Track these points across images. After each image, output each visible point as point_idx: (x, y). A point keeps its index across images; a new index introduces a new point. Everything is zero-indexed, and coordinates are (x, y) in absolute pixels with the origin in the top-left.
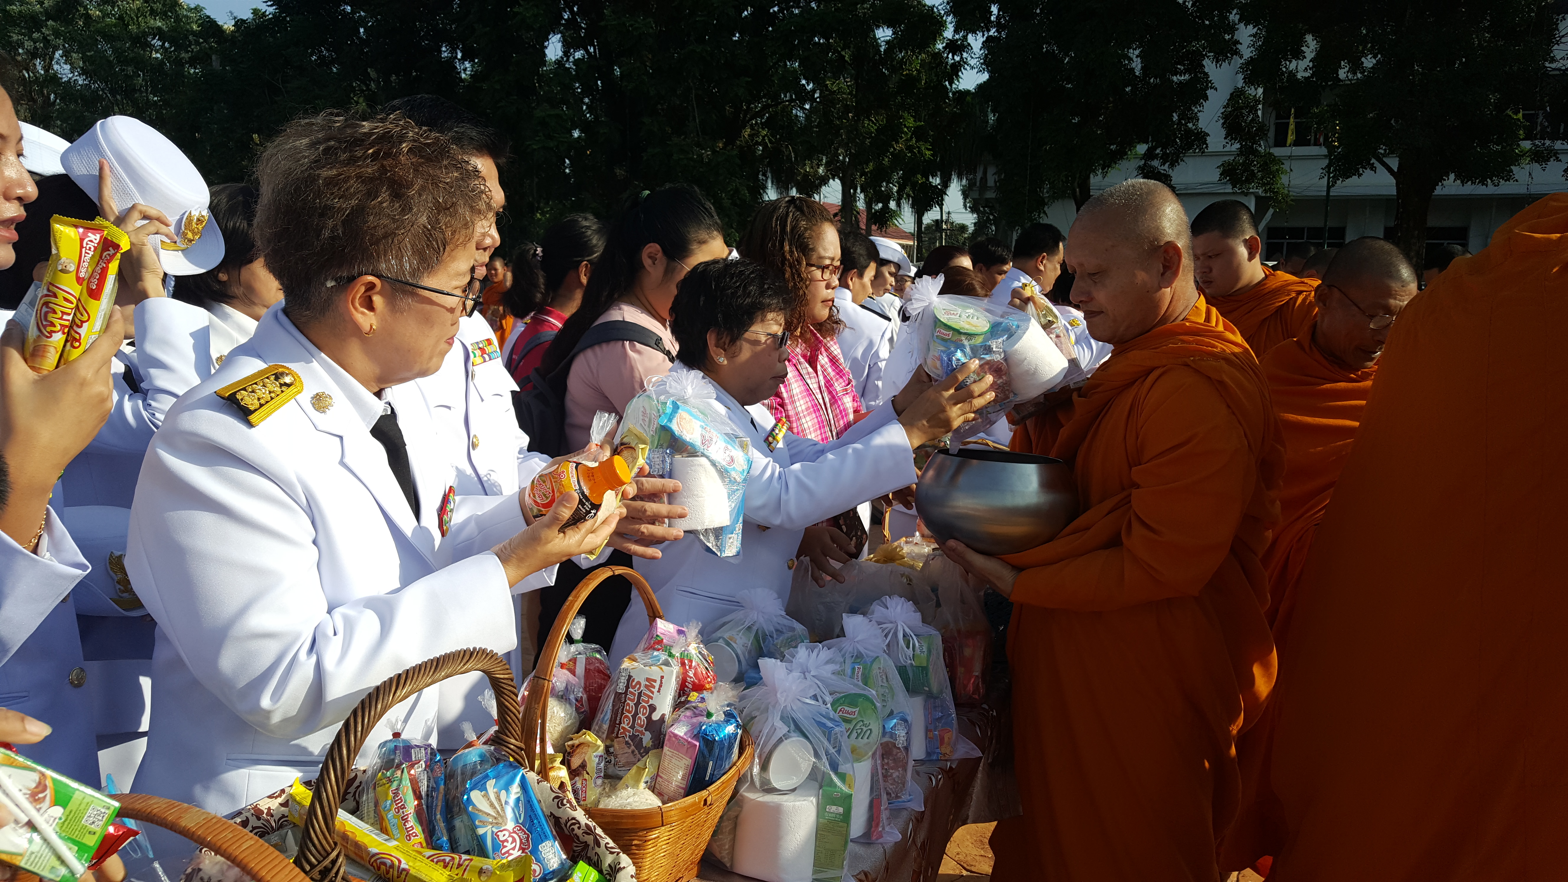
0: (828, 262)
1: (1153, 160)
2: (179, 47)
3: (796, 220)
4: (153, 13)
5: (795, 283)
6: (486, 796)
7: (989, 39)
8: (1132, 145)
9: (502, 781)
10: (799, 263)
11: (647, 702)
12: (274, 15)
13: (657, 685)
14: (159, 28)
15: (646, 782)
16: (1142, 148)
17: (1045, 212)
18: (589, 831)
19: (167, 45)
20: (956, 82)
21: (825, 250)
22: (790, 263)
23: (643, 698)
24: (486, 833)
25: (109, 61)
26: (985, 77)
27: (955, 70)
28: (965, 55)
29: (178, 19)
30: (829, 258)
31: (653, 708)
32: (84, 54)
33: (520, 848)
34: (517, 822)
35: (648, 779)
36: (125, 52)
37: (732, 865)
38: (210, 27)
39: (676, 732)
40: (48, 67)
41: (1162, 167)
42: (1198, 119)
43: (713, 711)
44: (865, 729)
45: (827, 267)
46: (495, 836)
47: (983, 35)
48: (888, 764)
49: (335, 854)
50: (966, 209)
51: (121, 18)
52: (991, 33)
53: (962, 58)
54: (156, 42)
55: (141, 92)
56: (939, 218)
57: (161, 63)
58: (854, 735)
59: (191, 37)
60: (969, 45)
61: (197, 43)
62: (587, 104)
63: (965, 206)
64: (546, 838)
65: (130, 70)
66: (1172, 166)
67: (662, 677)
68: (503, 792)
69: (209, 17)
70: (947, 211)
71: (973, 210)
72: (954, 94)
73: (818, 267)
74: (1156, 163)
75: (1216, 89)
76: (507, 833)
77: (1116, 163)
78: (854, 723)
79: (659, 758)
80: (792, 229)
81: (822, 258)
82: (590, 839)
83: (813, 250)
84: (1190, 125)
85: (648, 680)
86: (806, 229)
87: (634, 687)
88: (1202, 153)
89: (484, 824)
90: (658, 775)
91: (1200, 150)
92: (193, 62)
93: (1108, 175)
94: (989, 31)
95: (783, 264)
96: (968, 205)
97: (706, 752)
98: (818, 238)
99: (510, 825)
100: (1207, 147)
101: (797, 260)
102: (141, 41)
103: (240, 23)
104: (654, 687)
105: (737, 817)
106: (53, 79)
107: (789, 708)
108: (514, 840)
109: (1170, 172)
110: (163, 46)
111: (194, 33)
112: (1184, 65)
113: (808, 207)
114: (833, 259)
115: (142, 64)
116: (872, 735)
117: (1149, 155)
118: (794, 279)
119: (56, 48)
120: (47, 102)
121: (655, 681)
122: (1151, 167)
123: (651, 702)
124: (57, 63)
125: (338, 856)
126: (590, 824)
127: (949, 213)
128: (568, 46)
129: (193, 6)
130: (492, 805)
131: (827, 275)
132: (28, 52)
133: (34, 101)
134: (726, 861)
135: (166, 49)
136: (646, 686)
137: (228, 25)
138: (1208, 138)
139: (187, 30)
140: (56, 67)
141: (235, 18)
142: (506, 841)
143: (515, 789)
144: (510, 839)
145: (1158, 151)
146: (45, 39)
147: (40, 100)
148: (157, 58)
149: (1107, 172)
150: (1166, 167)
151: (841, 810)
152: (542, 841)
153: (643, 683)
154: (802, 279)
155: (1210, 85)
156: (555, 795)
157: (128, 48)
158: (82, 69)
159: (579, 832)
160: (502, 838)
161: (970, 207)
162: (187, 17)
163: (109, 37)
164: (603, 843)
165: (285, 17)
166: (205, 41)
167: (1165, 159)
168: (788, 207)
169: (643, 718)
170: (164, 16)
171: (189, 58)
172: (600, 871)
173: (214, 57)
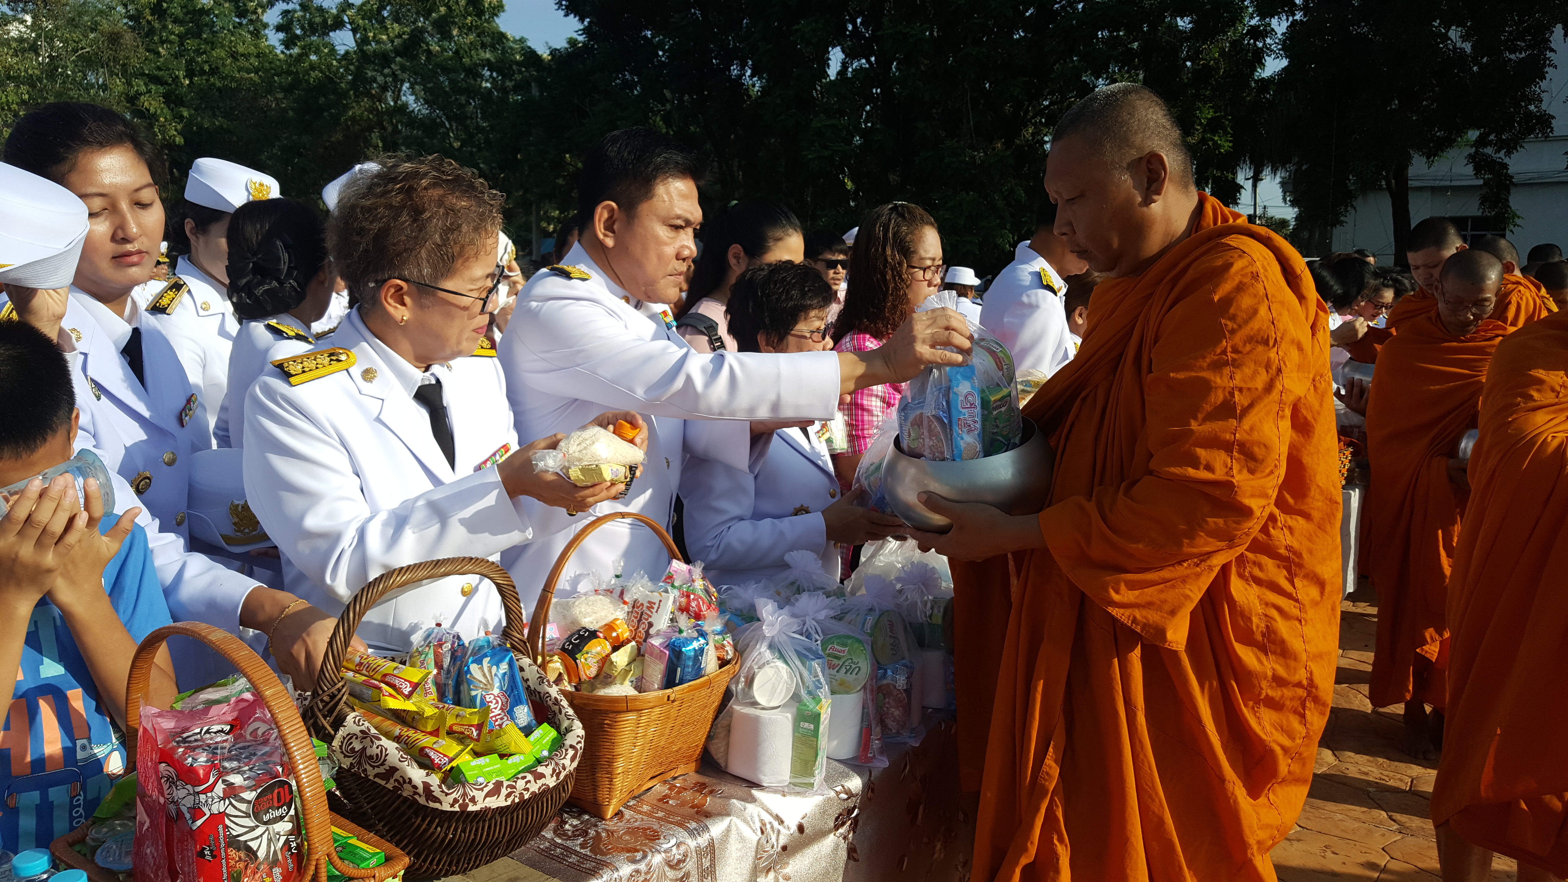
0: (929, 263)
1: (1485, 147)
2: (505, 76)
3: (898, 225)
4: (484, 46)
5: (896, 284)
6: (482, 669)
7: (1294, 23)
8: (1461, 131)
9: (496, 658)
10: (900, 264)
11: (647, 620)
12: (584, 43)
13: (656, 607)
14: (488, 60)
15: (632, 682)
16: (1473, 135)
17: (1352, 206)
18: (557, 702)
19: (495, 74)
20: (1259, 70)
21: (925, 251)
22: (891, 265)
23: (645, 616)
24: (477, 695)
25: (445, 92)
26: (1285, 63)
27: (1258, 58)
28: (1268, 41)
29: (504, 51)
30: (930, 259)
31: (651, 625)
32: (424, 85)
33: (501, 709)
34: (501, 689)
35: (633, 679)
36: (459, 82)
37: (726, 766)
38: (531, 56)
39: (653, 642)
40: (397, 98)
41: (1497, 155)
42: (1542, 100)
43: (683, 628)
44: (854, 666)
45: (929, 267)
46: (483, 698)
47: (1287, 20)
48: (889, 703)
49: (341, 684)
50: (1285, 203)
51: (457, 52)
52: (1297, 17)
53: (1265, 44)
54: (487, 73)
55: (472, 118)
56: (1252, 212)
57: (489, 91)
58: (843, 670)
59: (514, 67)
60: (1273, 30)
61: (520, 72)
62: (867, 112)
63: (1284, 200)
64: (521, 703)
65: (463, 99)
66: (1509, 153)
67: (660, 601)
68: (494, 667)
69: (529, 48)
70: (1262, 204)
71: (1293, 204)
72: (1256, 82)
73: (921, 268)
74: (1489, 150)
75: (1556, 67)
76: (492, 697)
77: (1443, 151)
78: (843, 660)
79: (643, 662)
80: (894, 234)
81: (922, 259)
82: (556, 708)
83: (915, 252)
84: (1532, 107)
85: (650, 602)
86: (907, 234)
87: (638, 608)
88: (1546, 137)
89: (477, 688)
90: (642, 677)
91: (1543, 134)
92: (516, 89)
93: (1436, 163)
94: (1294, 15)
95: (885, 267)
96: (1288, 199)
97: (675, 660)
98: (919, 241)
99: (496, 691)
100: (1552, 131)
101: (898, 263)
102: (473, 72)
103: (554, 52)
104: (653, 608)
105: (729, 726)
106: (402, 109)
107: (776, 640)
108: (497, 702)
109: (1507, 160)
110: (491, 76)
111: (518, 63)
112: (1525, 41)
113: (909, 213)
114: (933, 259)
115: (473, 92)
116: (861, 672)
117: (1481, 142)
118: (894, 279)
119: (403, 82)
120: (396, 131)
121: (654, 604)
122: (1484, 154)
123: (650, 620)
124: (404, 95)
125: (343, 686)
126: (559, 697)
127: (1265, 207)
128: (850, 54)
129: (518, 38)
130: (484, 675)
131: (929, 275)
132: (380, 86)
133: (384, 128)
134: (722, 762)
135: (494, 79)
136: (648, 608)
137: (545, 54)
138: (1553, 121)
139: (512, 61)
140: (404, 98)
141: (550, 48)
142: (491, 702)
143: (504, 667)
144: (494, 701)
145: (1492, 137)
146: (394, 75)
147: (390, 129)
148: (486, 88)
149: (1433, 161)
150: (1502, 154)
151: (812, 727)
152: (517, 705)
153: (646, 604)
154: (903, 280)
155: (1548, 62)
156: (539, 675)
157: (462, 80)
158: (424, 100)
159: (550, 703)
160: (488, 700)
161: (1290, 201)
162: (511, 48)
163: (446, 70)
164: (563, 711)
165: (593, 45)
166: (526, 71)
167: (1501, 145)
168: (890, 214)
169: (643, 632)
170: (493, 48)
171: (513, 86)
172: (559, 732)
173: (533, 84)
